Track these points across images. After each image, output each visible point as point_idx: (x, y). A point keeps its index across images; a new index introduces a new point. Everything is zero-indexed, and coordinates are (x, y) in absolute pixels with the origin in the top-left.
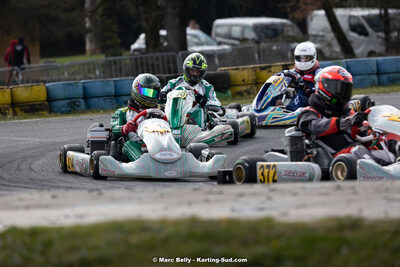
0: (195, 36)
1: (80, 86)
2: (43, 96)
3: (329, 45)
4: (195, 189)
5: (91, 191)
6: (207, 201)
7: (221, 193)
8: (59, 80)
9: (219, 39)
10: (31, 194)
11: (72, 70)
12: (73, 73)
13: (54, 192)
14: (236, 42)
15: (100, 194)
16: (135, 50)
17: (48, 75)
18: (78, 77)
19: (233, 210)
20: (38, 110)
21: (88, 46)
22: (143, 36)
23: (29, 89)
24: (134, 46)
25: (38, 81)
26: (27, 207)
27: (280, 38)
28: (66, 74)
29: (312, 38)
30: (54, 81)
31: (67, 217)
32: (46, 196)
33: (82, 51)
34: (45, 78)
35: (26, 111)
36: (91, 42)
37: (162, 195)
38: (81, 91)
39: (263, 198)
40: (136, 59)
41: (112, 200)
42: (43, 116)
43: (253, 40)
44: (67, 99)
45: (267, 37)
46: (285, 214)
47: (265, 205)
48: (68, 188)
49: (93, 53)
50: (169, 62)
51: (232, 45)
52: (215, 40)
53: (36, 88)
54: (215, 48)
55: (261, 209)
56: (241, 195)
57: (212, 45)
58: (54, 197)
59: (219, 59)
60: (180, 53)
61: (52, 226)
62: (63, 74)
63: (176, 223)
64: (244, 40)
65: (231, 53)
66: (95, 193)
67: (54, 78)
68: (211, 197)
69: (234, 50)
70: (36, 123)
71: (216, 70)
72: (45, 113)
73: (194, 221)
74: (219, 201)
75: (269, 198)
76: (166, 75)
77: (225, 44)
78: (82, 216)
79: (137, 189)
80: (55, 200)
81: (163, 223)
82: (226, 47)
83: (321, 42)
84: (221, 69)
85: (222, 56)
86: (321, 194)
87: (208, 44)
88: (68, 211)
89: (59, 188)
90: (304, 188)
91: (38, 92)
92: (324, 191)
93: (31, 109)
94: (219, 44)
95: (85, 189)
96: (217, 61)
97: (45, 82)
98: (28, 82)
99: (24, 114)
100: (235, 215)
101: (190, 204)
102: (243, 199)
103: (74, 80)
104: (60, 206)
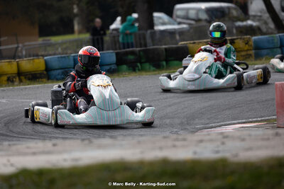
0: (160, 18)
1: (72, 59)
2: (42, 67)
3: (266, 23)
4: (165, 137)
5: (83, 140)
6: (174, 146)
7: (184, 140)
8: (54, 54)
9: (179, 20)
10: (36, 143)
11: (64, 46)
12: (66, 49)
13: (54, 141)
14: (193, 22)
15: (91, 142)
16: (114, 30)
17: (45, 50)
18: (69, 52)
19: (195, 153)
20: (39, 78)
21: (76, 27)
22: (119, 19)
23: (32, 62)
24: (113, 26)
25: (37, 56)
26: (34, 154)
27: (227, 19)
28: (60, 50)
29: (251, 18)
30: (50, 55)
31: (65, 160)
32: (48, 145)
33: (71, 31)
34: (43, 53)
35: (29, 79)
36: (79, 24)
37: (139, 142)
38: (72, 63)
39: (219, 143)
40: (114, 37)
41: (100, 147)
42: (42, 82)
43: (206, 20)
44: (61, 69)
45: (216, 18)
46: (236, 155)
47: (220, 149)
48: (64, 138)
49: (80, 32)
50: (140, 39)
51: (189, 24)
52: (175, 21)
53: (37, 61)
54: (176, 27)
55: (217, 152)
56: (201, 141)
57: (173, 24)
58: (54, 145)
59: (180, 36)
60: (149, 32)
61: (54, 168)
62: (57, 49)
63: (152, 164)
64: (198, 20)
65: (188, 31)
66: (86, 142)
67: (50, 53)
68: (177, 143)
69: (191, 28)
70: (38, 88)
71: (177, 44)
72: (44, 80)
73: (165, 162)
74: (183, 146)
75: (223, 143)
76: (138, 49)
77: (184, 23)
78: (76, 160)
79: (119, 138)
80: (56, 148)
81: (141, 163)
82: (185, 26)
83: (259, 20)
84: (181, 43)
85: (181, 33)
86: (263, 139)
87: (170, 24)
88: (66, 156)
89: (57, 138)
90: (250, 135)
91: (38, 64)
92: (266, 137)
93: (33, 77)
94: (179, 23)
95: (78, 139)
96: (178, 37)
97: (43, 56)
98: (30, 56)
99: (28, 82)
100: (197, 157)
101: (161, 148)
102: (202, 144)
103: (66, 54)
104: (60, 152)
